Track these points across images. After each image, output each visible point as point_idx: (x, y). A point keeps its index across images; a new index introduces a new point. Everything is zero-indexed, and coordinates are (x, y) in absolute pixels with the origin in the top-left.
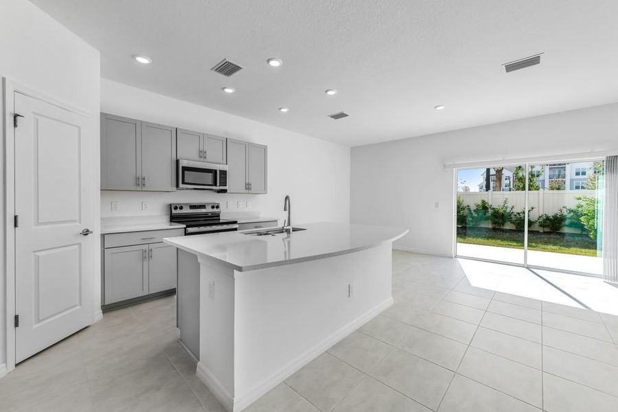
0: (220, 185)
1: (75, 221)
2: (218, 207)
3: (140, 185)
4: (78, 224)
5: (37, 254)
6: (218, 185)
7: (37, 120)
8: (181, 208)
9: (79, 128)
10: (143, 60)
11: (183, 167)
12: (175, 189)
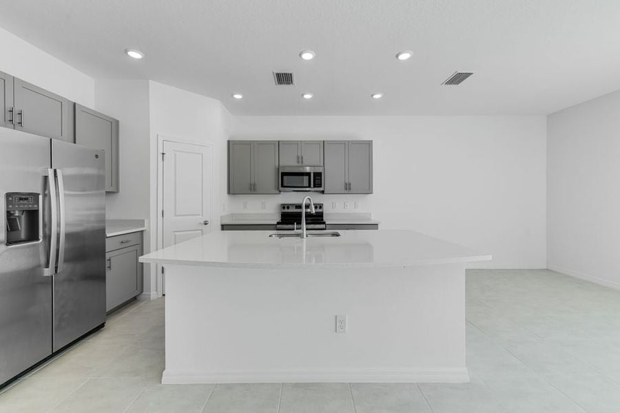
0: (314, 187)
1: (199, 215)
2: (320, 207)
3: (252, 189)
4: (201, 217)
5: (177, 233)
6: (312, 186)
7: (175, 155)
8: (288, 208)
9: (202, 154)
10: (238, 97)
11: (282, 173)
12: (278, 192)
